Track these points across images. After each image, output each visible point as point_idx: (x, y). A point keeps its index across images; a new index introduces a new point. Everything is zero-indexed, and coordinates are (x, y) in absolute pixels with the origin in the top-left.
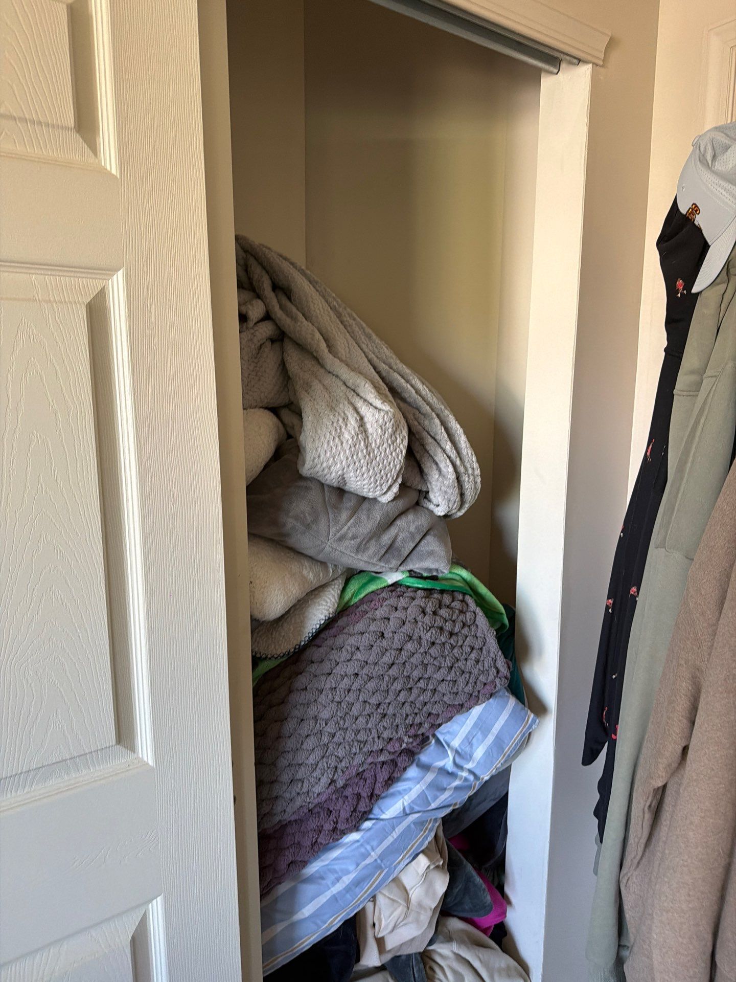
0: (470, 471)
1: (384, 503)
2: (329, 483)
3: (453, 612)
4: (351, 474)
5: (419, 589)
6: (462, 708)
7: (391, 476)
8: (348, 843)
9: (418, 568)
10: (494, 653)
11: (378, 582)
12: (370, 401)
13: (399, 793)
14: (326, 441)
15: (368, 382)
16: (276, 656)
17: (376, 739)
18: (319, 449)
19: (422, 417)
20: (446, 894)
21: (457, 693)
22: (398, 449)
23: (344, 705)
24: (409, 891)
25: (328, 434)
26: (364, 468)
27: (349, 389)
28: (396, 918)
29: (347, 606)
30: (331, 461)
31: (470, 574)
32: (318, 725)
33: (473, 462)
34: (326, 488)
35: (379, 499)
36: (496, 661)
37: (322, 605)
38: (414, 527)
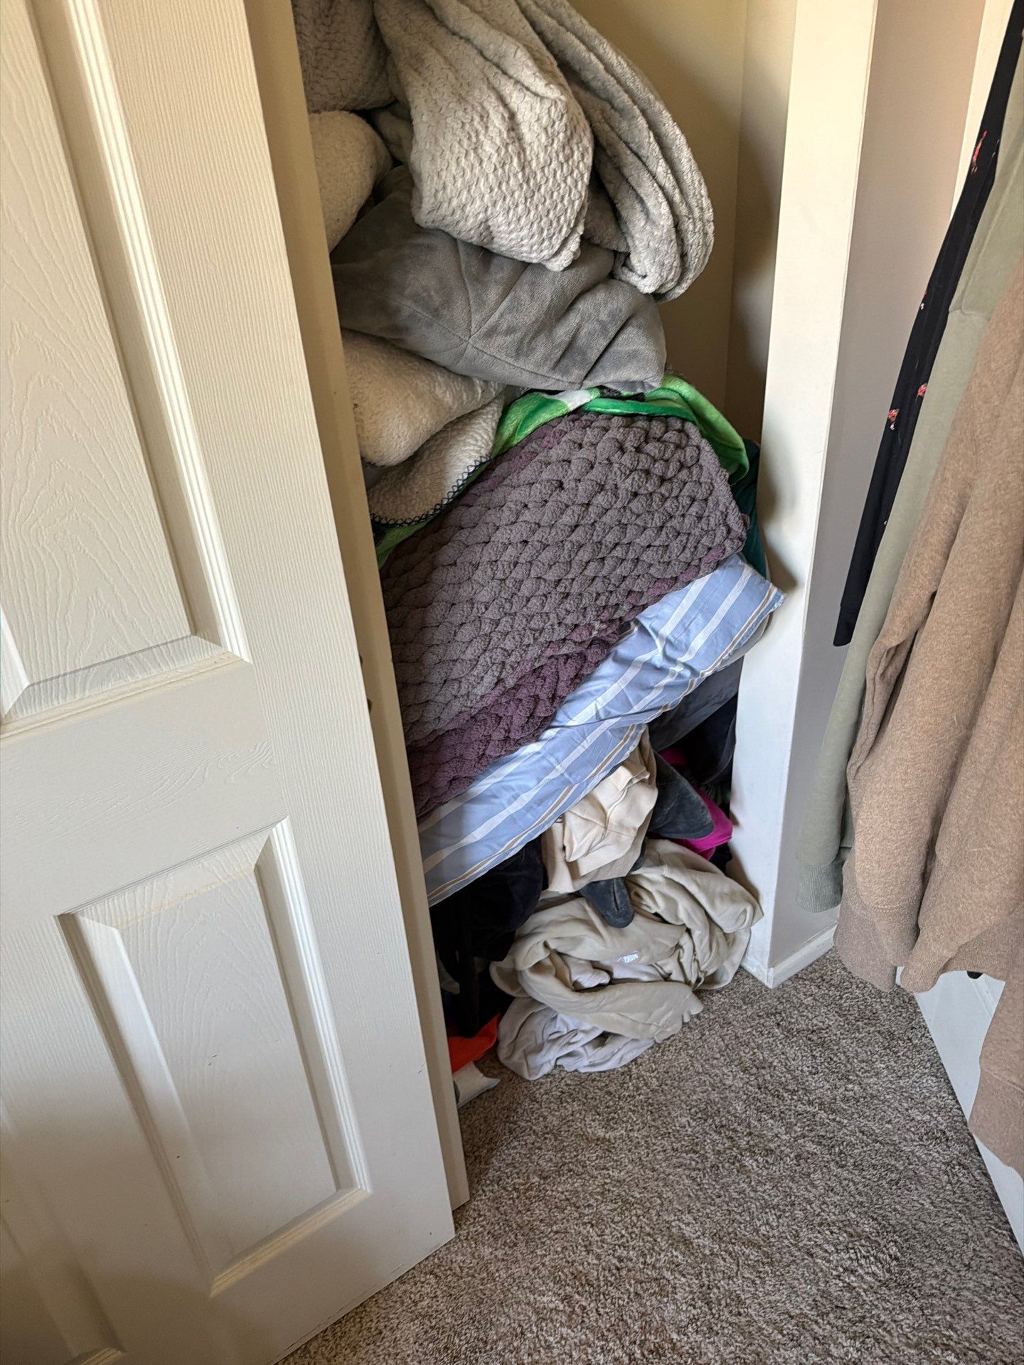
0: (697, 213)
1: (557, 273)
2: (465, 238)
3: (666, 448)
4: (501, 219)
5: (614, 415)
6: (676, 583)
7: (565, 221)
8: (525, 756)
9: (613, 382)
10: (724, 504)
11: (553, 407)
12: (526, 84)
13: (591, 694)
14: (454, 160)
15: (521, 46)
16: (409, 521)
17: (556, 627)
18: (444, 174)
19: (617, 115)
20: (655, 812)
21: (669, 563)
22: (576, 172)
23: (509, 583)
24: (606, 809)
25: (457, 145)
26: (521, 207)
27: (488, 64)
28: (591, 839)
29: (508, 446)
30: (465, 194)
31: (693, 390)
32: (475, 610)
33: (702, 196)
34: (461, 248)
35: (549, 265)
36: (726, 516)
37: (470, 444)
38: (606, 312)
